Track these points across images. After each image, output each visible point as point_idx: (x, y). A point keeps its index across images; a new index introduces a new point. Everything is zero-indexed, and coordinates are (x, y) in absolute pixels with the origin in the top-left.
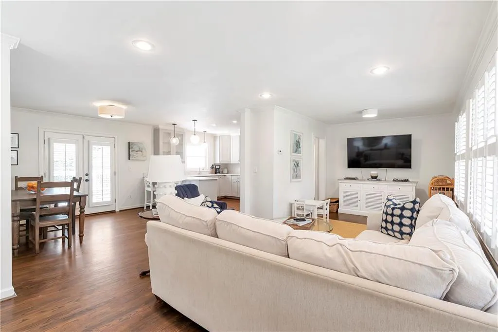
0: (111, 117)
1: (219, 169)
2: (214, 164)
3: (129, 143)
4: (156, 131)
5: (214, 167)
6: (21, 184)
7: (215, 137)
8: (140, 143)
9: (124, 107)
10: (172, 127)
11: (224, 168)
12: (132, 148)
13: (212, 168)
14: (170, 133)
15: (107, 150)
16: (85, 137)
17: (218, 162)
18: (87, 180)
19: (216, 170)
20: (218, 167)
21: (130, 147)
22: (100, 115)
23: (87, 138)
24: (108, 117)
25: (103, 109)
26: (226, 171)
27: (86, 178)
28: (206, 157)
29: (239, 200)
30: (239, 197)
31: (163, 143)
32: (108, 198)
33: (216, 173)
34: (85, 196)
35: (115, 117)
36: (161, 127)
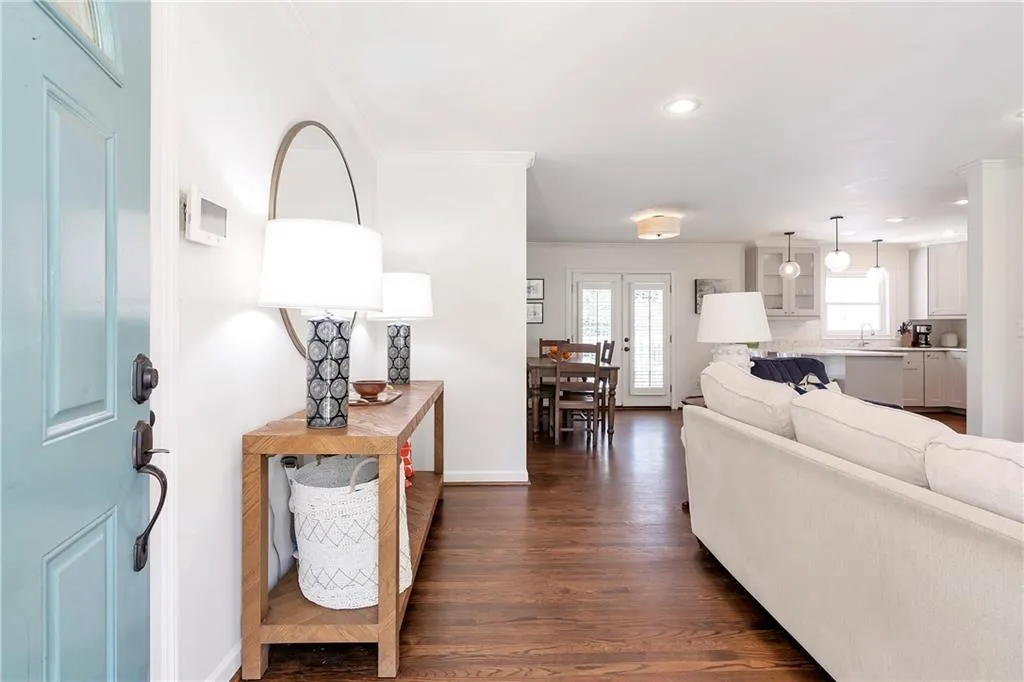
0: (657, 238)
1: (926, 334)
2: (911, 321)
3: (696, 281)
4: (750, 254)
5: (910, 328)
6: (546, 350)
7: (912, 251)
8: (717, 280)
9: (679, 216)
10: (784, 242)
11: (948, 332)
12: (701, 291)
13: (903, 330)
14: (781, 254)
15: (659, 295)
16: (625, 277)
17: (922, 314)
18: (627, 349)
19: (917, 336)
20: (923, 330)
21: (698, 289)
22: (641, 237)
23: (628, 279)
24: (655, 237)
25: (645, 225)
26: (951, 339)
27: (626, 345)
28: (882, 304)
29: (965, 416)
30: (965, 410)
31: (766, 276)
32: (658, 382)
33: (916, 344)
34: (617, 369)
35: (663, 237)
36: (759, 243)
